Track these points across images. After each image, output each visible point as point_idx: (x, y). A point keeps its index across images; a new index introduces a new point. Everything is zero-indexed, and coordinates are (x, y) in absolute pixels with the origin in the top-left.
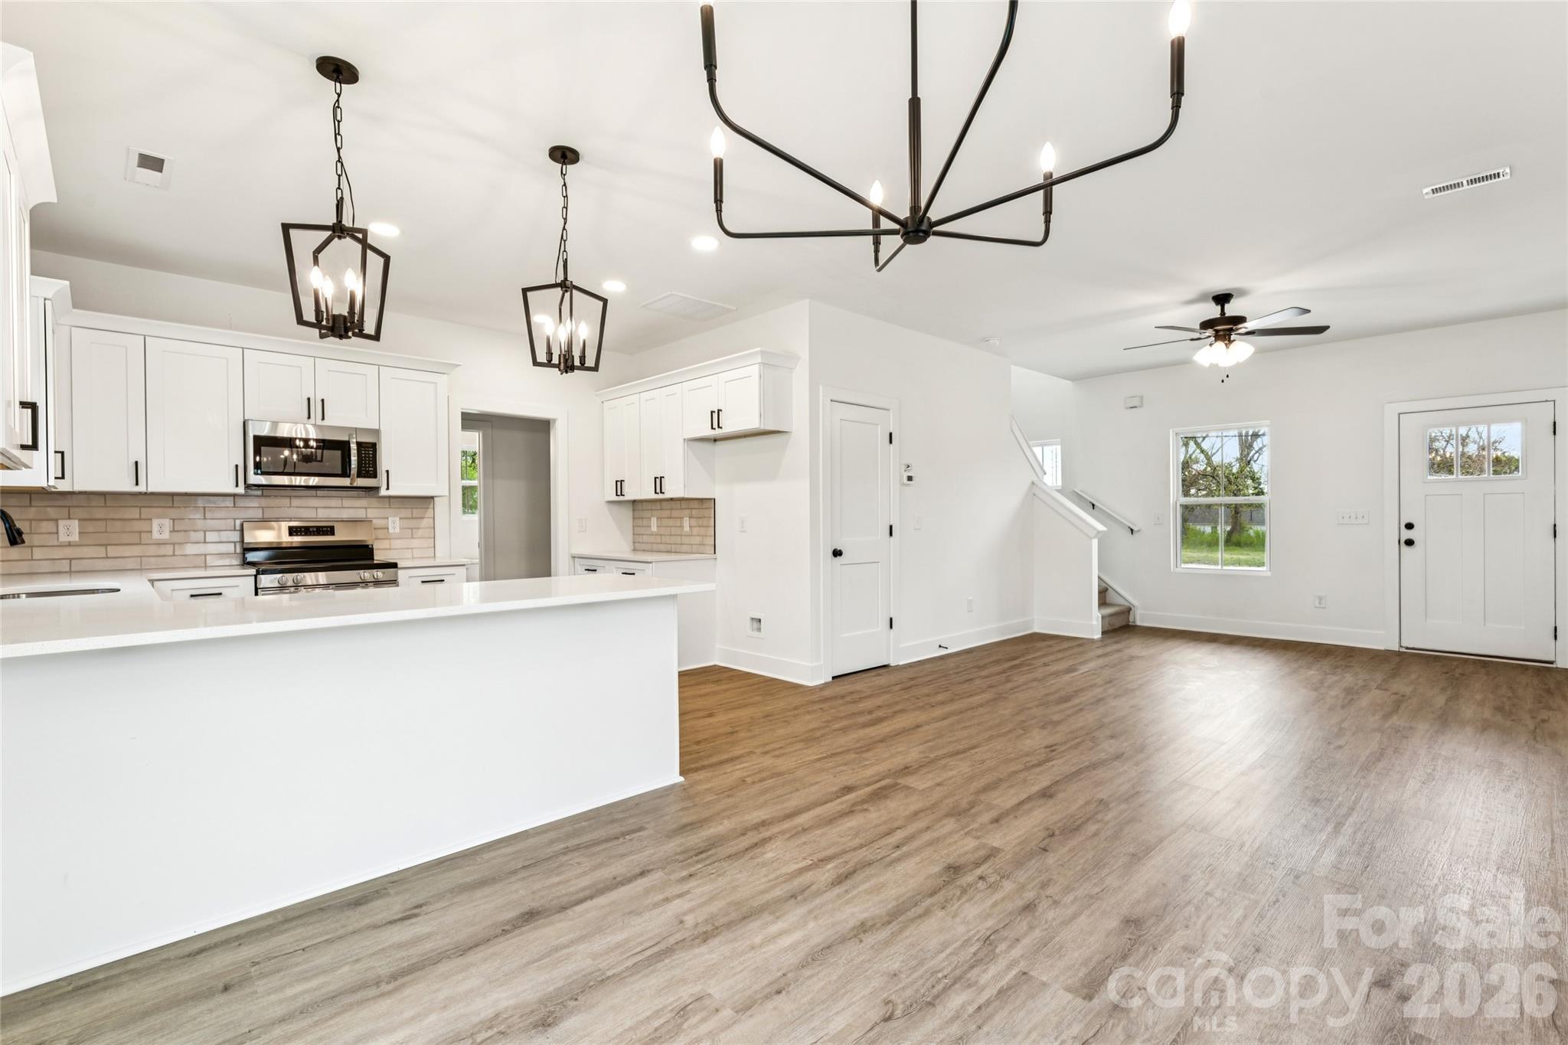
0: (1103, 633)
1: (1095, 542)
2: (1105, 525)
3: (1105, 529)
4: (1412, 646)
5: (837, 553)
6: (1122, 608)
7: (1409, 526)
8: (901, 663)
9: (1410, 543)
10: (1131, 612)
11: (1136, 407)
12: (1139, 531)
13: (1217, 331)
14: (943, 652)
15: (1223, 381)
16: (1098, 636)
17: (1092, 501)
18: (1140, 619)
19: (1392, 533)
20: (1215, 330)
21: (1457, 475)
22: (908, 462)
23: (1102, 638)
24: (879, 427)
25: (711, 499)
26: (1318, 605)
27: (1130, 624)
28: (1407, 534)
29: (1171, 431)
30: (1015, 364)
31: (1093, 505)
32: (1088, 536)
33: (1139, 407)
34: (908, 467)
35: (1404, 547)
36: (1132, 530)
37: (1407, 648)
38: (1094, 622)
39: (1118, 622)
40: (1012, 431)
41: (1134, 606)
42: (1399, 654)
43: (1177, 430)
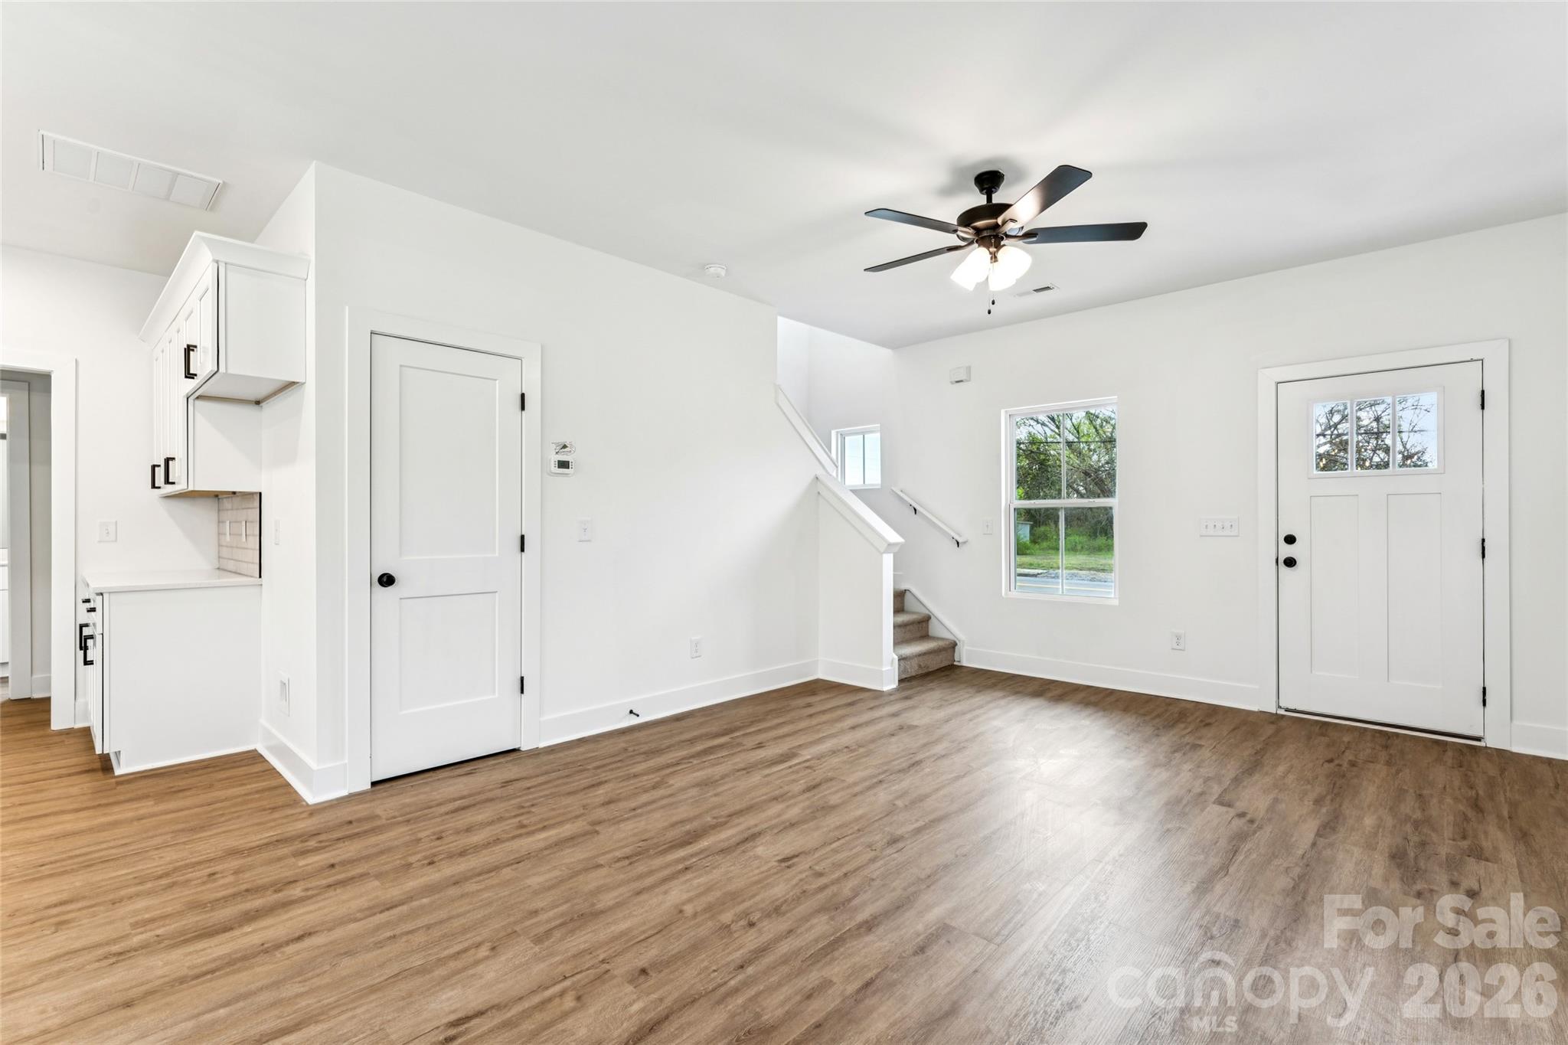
0: (901, 681)
1: (888, 560)
2: (902, 535)
3: (900, 540)
4: (1293, 708)
5: (387, 580)
6: (941, 643)
7: (1290, 540)
8: (542, 745)
9: (1290, 562)
10: (956, 648)
11: (962, 381)
12: (965, 543)
13: (978, 231)
14: (634, 721)
15: (989, 312)
16: (890, 684)
17: (915, 507)
18: (966, 658)
19: (1268, 549)
20: (975, 228)
21: (1352, 469)
22: (562, 440)
23: (897, 690)
24: (497, 382)
25: (252, 494)
26: (1175, 646)
27: (955, 663)
28: (1287, 551)
29: (1003, 411)
30: (781, 315)
31: (915, 510)
32: (877, 549)
33: (967, 381)
34: (565, 447)
35: (1283, 568)
36: (958, 543)
37: (1287, 710)
38: (886, 668)
39: (935, 663)
40: (778, 405)
41: (959, 641)
42: (1274, 719)
43: (1012, 410)
